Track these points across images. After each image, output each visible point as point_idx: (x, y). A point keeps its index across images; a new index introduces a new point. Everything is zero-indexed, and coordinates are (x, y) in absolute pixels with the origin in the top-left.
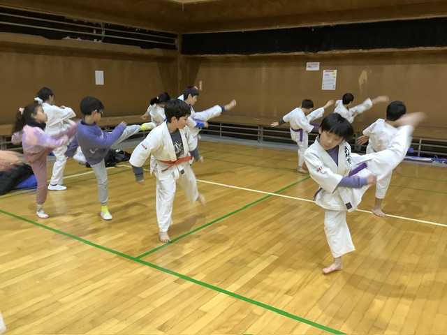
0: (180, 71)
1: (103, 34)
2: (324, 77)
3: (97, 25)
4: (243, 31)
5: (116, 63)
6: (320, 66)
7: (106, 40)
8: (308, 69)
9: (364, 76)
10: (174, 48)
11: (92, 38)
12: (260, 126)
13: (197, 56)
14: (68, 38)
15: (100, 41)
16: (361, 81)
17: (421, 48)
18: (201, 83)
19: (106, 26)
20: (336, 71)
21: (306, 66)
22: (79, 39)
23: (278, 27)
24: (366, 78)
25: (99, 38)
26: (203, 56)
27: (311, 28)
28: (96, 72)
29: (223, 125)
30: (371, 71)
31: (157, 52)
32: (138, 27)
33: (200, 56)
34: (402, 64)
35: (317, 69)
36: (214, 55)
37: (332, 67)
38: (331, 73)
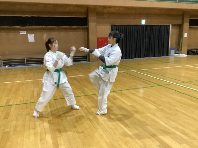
2: (29, 37)
6: (26, 32)
8: (20, 33)
9: (45, 36)
12: (1, 59)
16: (44, 38)
17: (64, 27)
20: (33, 34)
23: (4, 15)
30: (47, 34)
34: (58, 32)
35: (25, 33)
37: (31, 33)
38: (31, 35)
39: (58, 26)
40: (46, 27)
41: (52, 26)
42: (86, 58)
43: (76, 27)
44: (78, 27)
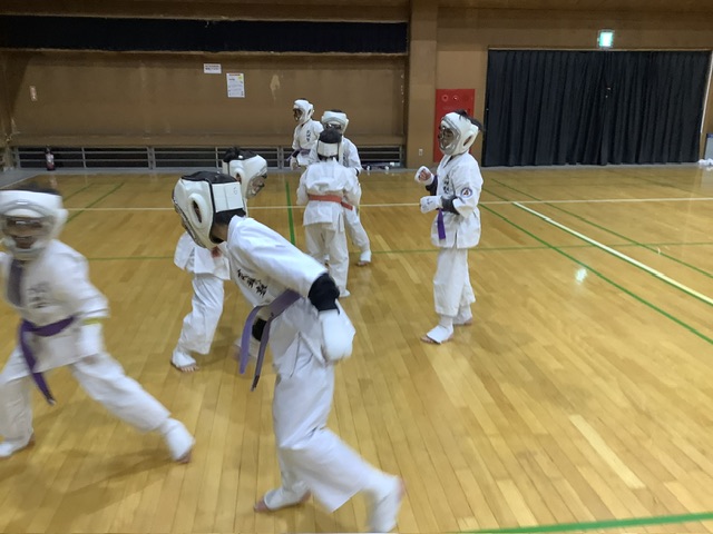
2: (229, 83)
4: (106, 16)
6: (222, 68)
8: (206, 71)
9: (275, 81)
12: (150, 147)
13: (28, 50)
16: (273, 89)
17: (333, 54)
18: (33, 89)
20: (242, 75)
21: (202, 68)
23: (162, 17)
24: (278, 83)
26: (38, 50)
27: (205, 22)
29: (86, 150)
30: (283, 76)
33: (32, 50)
34: (314, 69)
35: (219, 71)
37: (238, 71)
38: (236, 77)
39: (316, 52)
40: (278, 54)
41: (298, 50)
42: (397, 156)
43: (369, 54)
44: (377, 54)
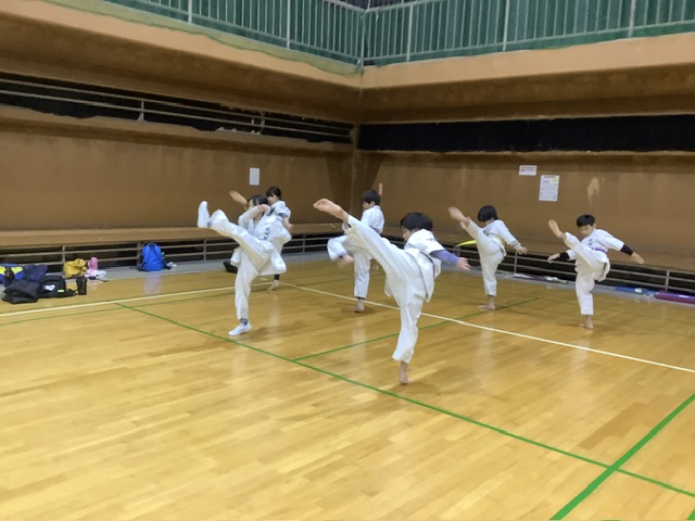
0: (354, 170)
1: (262, 125)
2: (542, 185)
3: (257, 113)
4: (438, 121)
5: (275, 159)
6: (538, 170)
7: (265, 132)
8: (521, 173)
9: (594, 185)
10: (348, 141)
11: (249, 129)
14: (221, 129)
15: (258, 133)
16: (590, 191)
19: (267, 114)
20: (557, 177)
21: (518, 170)
22: (234, 130)
24: (597, 187)
25: (257, 129)
28: (252, 170)
30: (603, 179)
31: (327, 146)
32: (305, 116)
33: (381, 152)
35: (534, 173)
36: (399, 152)
37: (553, 172)
38: (551, 180)
39: (637, 151)
40: (595, 153)
